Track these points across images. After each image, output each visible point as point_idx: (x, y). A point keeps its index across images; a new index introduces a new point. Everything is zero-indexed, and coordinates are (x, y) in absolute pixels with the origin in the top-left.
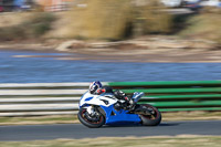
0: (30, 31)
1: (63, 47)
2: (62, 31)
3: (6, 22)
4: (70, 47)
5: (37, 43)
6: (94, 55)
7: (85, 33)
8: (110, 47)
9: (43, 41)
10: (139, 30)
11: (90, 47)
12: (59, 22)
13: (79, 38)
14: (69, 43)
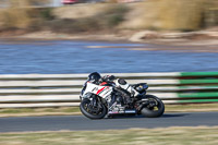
0: (104, 22)
1: (136, 37)
2: (135, 22)
3: (81, 13)
4: (143, 38)
5: (110, 33)
6: (167, 45)
7: (158, 24)
8: (183, 37)
9: (116, 32)
10: (212, 20)
11: (163, 38)
12: (132, 13)
13: (152, 29)
14: (142, 34)
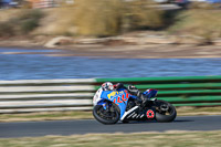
0: (18, 28)
4: (58, 44)
7: (73, 30)
8: (98, 43)
9: (31, 38)
10: (126, 26)
11: (78, 43)
13: (68, 34)
